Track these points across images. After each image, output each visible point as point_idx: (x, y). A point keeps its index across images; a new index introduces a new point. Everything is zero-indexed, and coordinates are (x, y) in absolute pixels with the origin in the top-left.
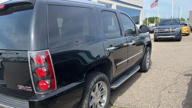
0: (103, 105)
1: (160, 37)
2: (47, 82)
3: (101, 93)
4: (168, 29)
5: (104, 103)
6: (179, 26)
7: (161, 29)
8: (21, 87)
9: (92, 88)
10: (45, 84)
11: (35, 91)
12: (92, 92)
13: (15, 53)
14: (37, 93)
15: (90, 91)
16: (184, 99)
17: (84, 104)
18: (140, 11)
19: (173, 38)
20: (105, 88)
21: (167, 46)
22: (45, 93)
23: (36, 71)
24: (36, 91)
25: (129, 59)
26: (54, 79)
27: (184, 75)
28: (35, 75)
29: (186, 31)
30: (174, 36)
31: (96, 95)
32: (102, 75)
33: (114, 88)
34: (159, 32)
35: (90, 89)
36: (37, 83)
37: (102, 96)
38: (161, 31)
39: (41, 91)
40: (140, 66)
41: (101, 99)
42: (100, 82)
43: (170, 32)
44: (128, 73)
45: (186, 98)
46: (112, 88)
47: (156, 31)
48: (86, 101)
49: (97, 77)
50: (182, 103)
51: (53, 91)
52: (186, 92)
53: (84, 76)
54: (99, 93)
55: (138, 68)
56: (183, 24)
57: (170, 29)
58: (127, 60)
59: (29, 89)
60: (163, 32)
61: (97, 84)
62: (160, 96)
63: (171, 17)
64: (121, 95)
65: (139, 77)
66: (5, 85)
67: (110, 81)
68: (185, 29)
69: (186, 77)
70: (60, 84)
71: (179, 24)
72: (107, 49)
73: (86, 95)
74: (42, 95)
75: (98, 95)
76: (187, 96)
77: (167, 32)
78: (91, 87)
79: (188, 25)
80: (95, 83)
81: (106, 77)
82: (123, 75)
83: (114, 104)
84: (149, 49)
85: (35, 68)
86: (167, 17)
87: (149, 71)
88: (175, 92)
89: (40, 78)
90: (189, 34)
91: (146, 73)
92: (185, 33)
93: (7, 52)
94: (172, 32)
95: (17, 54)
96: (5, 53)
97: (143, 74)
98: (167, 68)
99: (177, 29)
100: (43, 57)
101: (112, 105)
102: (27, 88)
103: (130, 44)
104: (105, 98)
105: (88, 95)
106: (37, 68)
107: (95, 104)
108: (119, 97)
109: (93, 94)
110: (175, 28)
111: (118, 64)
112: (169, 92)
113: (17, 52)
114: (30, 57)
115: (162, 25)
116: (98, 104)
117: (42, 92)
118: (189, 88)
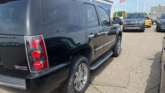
0: (84, 83)
1: (127, 28)
2: (41, 63)
3: (83, 73)
4: (134, 21)
5: (85, 81)
6: (143, 19)
7: (128, 21)
8: (17, 67)
9: (77, 68)
10: (39, 64)
11: (30, 70)
12: (76, 72)
13: (13, 37)
14: (32, 72)
15: (74, 71)
16: (148, 78)
17: (69, 82)
18: (111, 5)
19: (138, 29)
20: (86, 69)
21: (133, 36)
22: (39, 72)
23: (31, 53)
24: (32, 70)
25: (105, 45)
26: (47, 60)
27: (147, 59)
28: (30, 56)
29: (148, 24)
30: (138, 28)
31: (79, 74)
32: (84, 58)
33: (93, 69)
34: (126, 24)
35: (74, 70)
36: (32, 64)
37: (83, 76)
38: (128, 23)
39: (35, 70)
40: (113, 52)
41: (83, 78)
42: (83, 64)
43: (135, 24)
44: (103, 57)
45: (150, 77)
46: (91, 69)
47: (125, 23)
48: (71, 80)
49: (81, 60)
50: (147, 81)
51: (45, 70)
52: (149, 72)
53: (71, 58)
54: (81, 73)
55: (111, 54)
56: (146, 18)
57: (135, 21)
58: (103, 46)
59: (25, 68)
60: (130, 24)
61: (80, 66)
62: (129, 76)
63: (136, 12)
64: (98, 75)
65: (111, 61)
66: (2, 66)
67: (90, 63)
68: (147, 22)
69: (149, 61)
70: (52, 65)
71: (143, 17)
72: (88, 36)
73: (71, 74)
74: (36, 74)
75: (81, 75)
76: (150, 76)
77: (134, 24)
78: (75, 68)
79: (150, 19)
80: (79, 65)
81: (87, 60)
82: (100, 59)
83: (93, 83)
84: (120, 38)
85: (31, 51)
86: (133, 12)
87: (119, 56)
88: (141, 72)
89: (34, 59)
90: (151, 27)
91: (117, 58)
92: (148, 26)
93: (5, 37)
94: (137, 24)
95: (14, 38)
96: (3, 37)
97: (115, 58)
98: (134, 54)
99: (141, 22)
100: (38, 41)
101: (91, 83)
102: (23, 67)
103: (106, 33)
104: (86, 78)
105: (73, 74)
106: (32, 51)
107: (78, 82)
108: (96, 77)
109: (77, 74)
110: (140, 21)
111: (96, 49)
112: (136, 73)
113: (15, 36)
114: (26, 41)
115: (129, 18)
116: (80, 82)
117: (37, 71)
118: (152, 69)
